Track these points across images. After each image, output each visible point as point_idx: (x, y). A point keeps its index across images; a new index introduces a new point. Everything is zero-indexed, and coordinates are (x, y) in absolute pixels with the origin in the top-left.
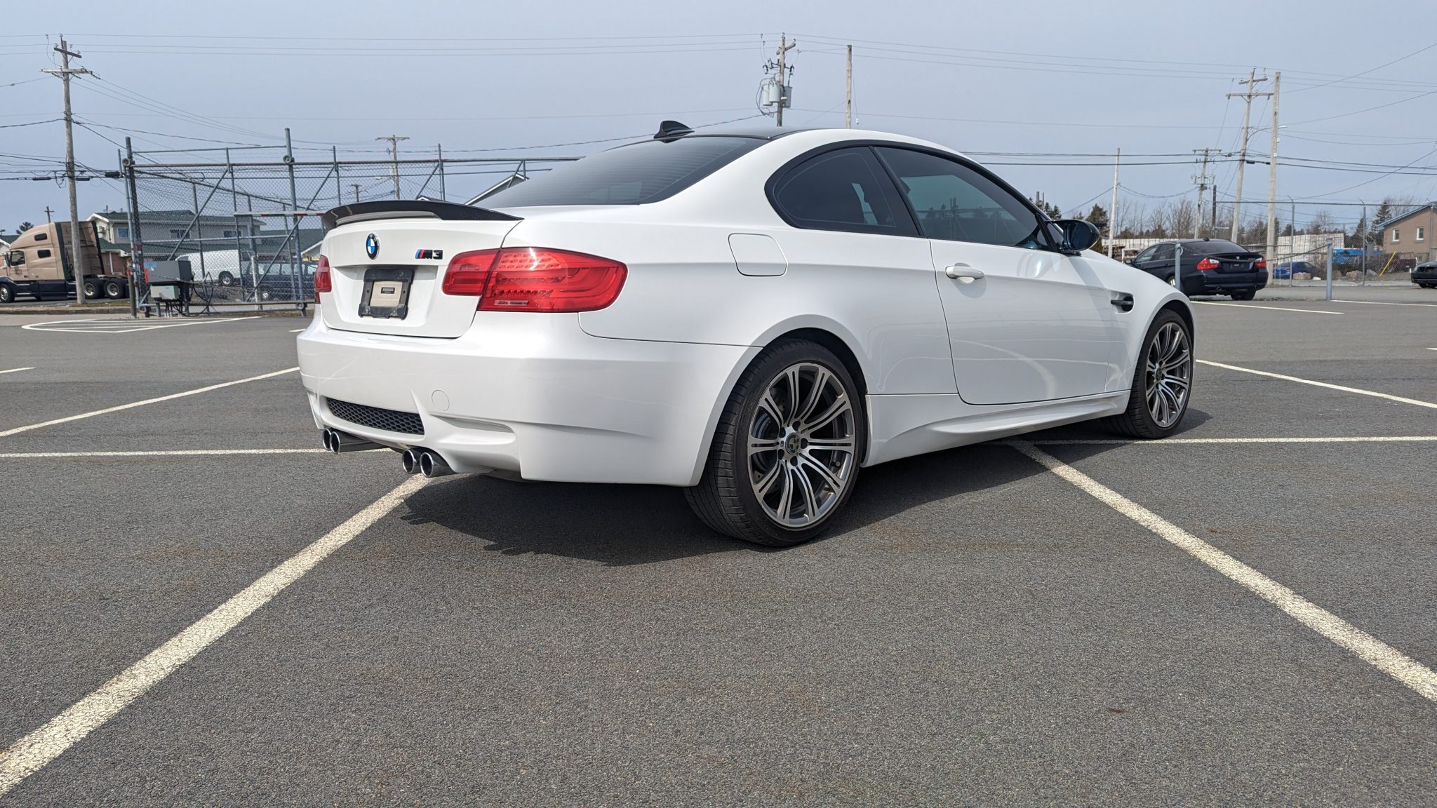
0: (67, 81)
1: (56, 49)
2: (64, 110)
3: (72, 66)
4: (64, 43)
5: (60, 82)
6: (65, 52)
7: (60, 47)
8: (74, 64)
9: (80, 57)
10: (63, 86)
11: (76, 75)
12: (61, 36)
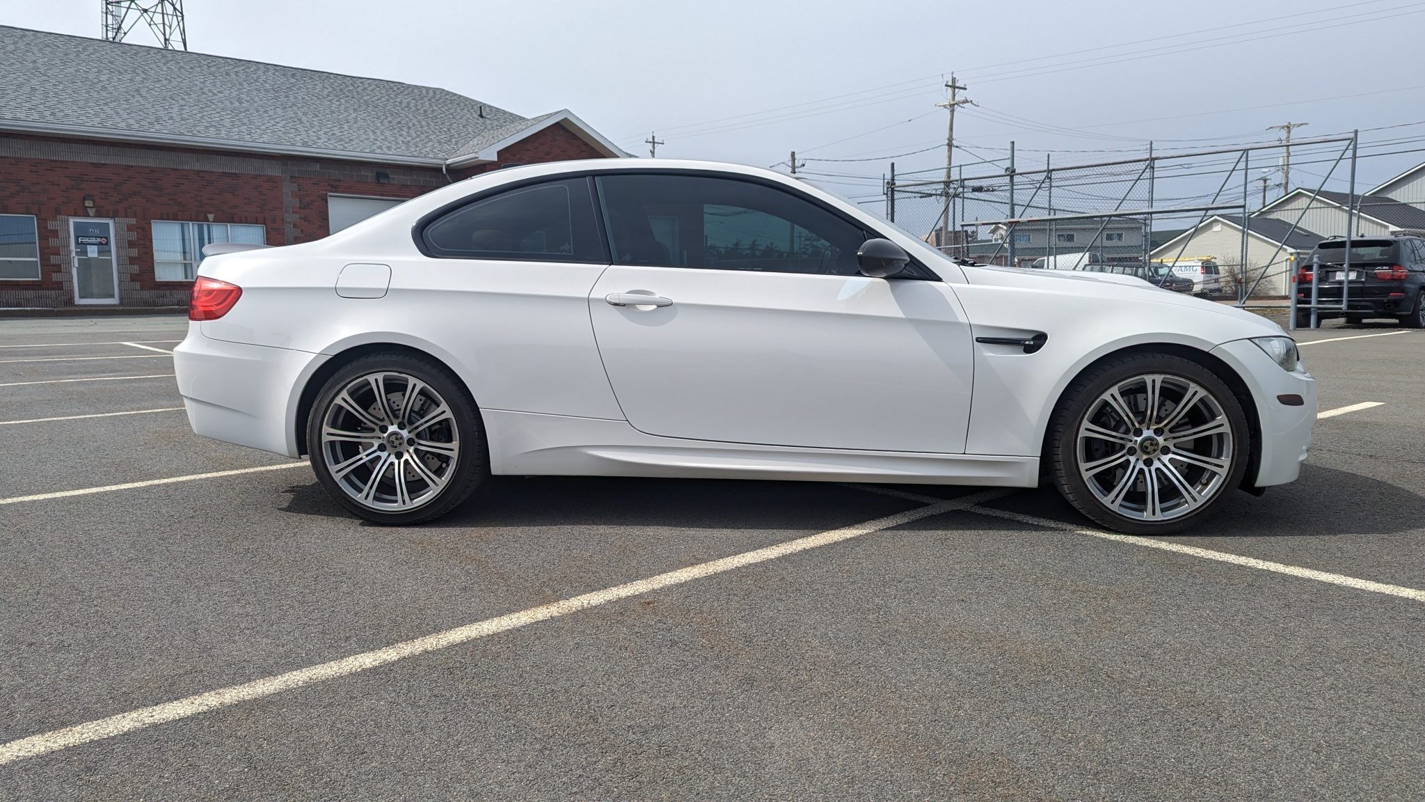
0: (952, 112)
1: (946, 86)
2: (948, 137)
3: (958, 98)
4: (954, 80)
5: (948, 112)
6: (954, 87)
7: (950, 83)
8: (960, 95)
9: (965, 89)
10: (949, 117)
11: (961, 105)
12: (953, 73)
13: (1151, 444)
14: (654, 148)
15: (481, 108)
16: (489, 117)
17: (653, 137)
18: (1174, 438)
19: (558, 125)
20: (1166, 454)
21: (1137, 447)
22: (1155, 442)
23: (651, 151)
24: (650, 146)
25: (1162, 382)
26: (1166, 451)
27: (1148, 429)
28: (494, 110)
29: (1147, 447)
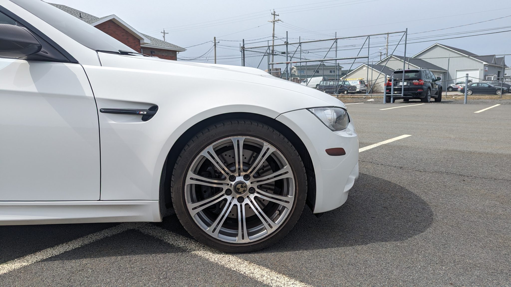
0: (274, 24)
1: (272, 14)
2: (273, 33)
3: (276, 19)
4: (274, 12)
5: (272, 24)
6: (274, 15)
7: (273, 13)
8: (277, 17)
9: (278, 16)
10: (273, 26)
11: (277, 21)
12: (274, 9)
13: (242, 187)
14: (164, 35)
15: (80, 13)
16: (84, 17)
17: (164, 31)
18: (258, 181)
19: (110, 21)
20: (253, 193)
21: (232, 189)
22: (244, 185)
23: (163, 36)
24: (163, 34)
25: (244, 141)
26: (252, 191)
27: (239, 175)
28: (87, 15)
29: (239, 189)
